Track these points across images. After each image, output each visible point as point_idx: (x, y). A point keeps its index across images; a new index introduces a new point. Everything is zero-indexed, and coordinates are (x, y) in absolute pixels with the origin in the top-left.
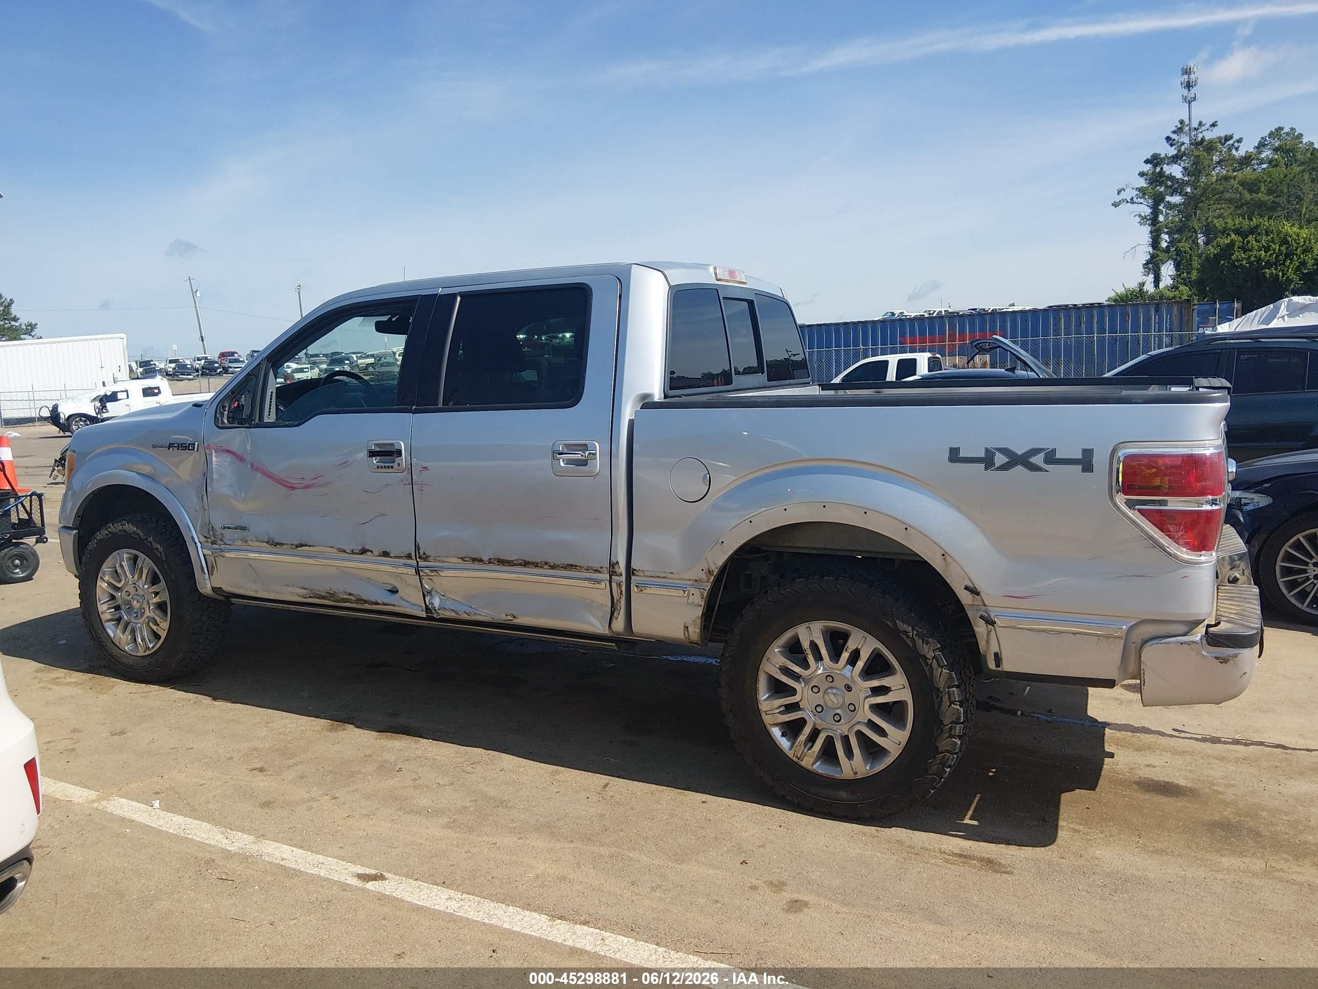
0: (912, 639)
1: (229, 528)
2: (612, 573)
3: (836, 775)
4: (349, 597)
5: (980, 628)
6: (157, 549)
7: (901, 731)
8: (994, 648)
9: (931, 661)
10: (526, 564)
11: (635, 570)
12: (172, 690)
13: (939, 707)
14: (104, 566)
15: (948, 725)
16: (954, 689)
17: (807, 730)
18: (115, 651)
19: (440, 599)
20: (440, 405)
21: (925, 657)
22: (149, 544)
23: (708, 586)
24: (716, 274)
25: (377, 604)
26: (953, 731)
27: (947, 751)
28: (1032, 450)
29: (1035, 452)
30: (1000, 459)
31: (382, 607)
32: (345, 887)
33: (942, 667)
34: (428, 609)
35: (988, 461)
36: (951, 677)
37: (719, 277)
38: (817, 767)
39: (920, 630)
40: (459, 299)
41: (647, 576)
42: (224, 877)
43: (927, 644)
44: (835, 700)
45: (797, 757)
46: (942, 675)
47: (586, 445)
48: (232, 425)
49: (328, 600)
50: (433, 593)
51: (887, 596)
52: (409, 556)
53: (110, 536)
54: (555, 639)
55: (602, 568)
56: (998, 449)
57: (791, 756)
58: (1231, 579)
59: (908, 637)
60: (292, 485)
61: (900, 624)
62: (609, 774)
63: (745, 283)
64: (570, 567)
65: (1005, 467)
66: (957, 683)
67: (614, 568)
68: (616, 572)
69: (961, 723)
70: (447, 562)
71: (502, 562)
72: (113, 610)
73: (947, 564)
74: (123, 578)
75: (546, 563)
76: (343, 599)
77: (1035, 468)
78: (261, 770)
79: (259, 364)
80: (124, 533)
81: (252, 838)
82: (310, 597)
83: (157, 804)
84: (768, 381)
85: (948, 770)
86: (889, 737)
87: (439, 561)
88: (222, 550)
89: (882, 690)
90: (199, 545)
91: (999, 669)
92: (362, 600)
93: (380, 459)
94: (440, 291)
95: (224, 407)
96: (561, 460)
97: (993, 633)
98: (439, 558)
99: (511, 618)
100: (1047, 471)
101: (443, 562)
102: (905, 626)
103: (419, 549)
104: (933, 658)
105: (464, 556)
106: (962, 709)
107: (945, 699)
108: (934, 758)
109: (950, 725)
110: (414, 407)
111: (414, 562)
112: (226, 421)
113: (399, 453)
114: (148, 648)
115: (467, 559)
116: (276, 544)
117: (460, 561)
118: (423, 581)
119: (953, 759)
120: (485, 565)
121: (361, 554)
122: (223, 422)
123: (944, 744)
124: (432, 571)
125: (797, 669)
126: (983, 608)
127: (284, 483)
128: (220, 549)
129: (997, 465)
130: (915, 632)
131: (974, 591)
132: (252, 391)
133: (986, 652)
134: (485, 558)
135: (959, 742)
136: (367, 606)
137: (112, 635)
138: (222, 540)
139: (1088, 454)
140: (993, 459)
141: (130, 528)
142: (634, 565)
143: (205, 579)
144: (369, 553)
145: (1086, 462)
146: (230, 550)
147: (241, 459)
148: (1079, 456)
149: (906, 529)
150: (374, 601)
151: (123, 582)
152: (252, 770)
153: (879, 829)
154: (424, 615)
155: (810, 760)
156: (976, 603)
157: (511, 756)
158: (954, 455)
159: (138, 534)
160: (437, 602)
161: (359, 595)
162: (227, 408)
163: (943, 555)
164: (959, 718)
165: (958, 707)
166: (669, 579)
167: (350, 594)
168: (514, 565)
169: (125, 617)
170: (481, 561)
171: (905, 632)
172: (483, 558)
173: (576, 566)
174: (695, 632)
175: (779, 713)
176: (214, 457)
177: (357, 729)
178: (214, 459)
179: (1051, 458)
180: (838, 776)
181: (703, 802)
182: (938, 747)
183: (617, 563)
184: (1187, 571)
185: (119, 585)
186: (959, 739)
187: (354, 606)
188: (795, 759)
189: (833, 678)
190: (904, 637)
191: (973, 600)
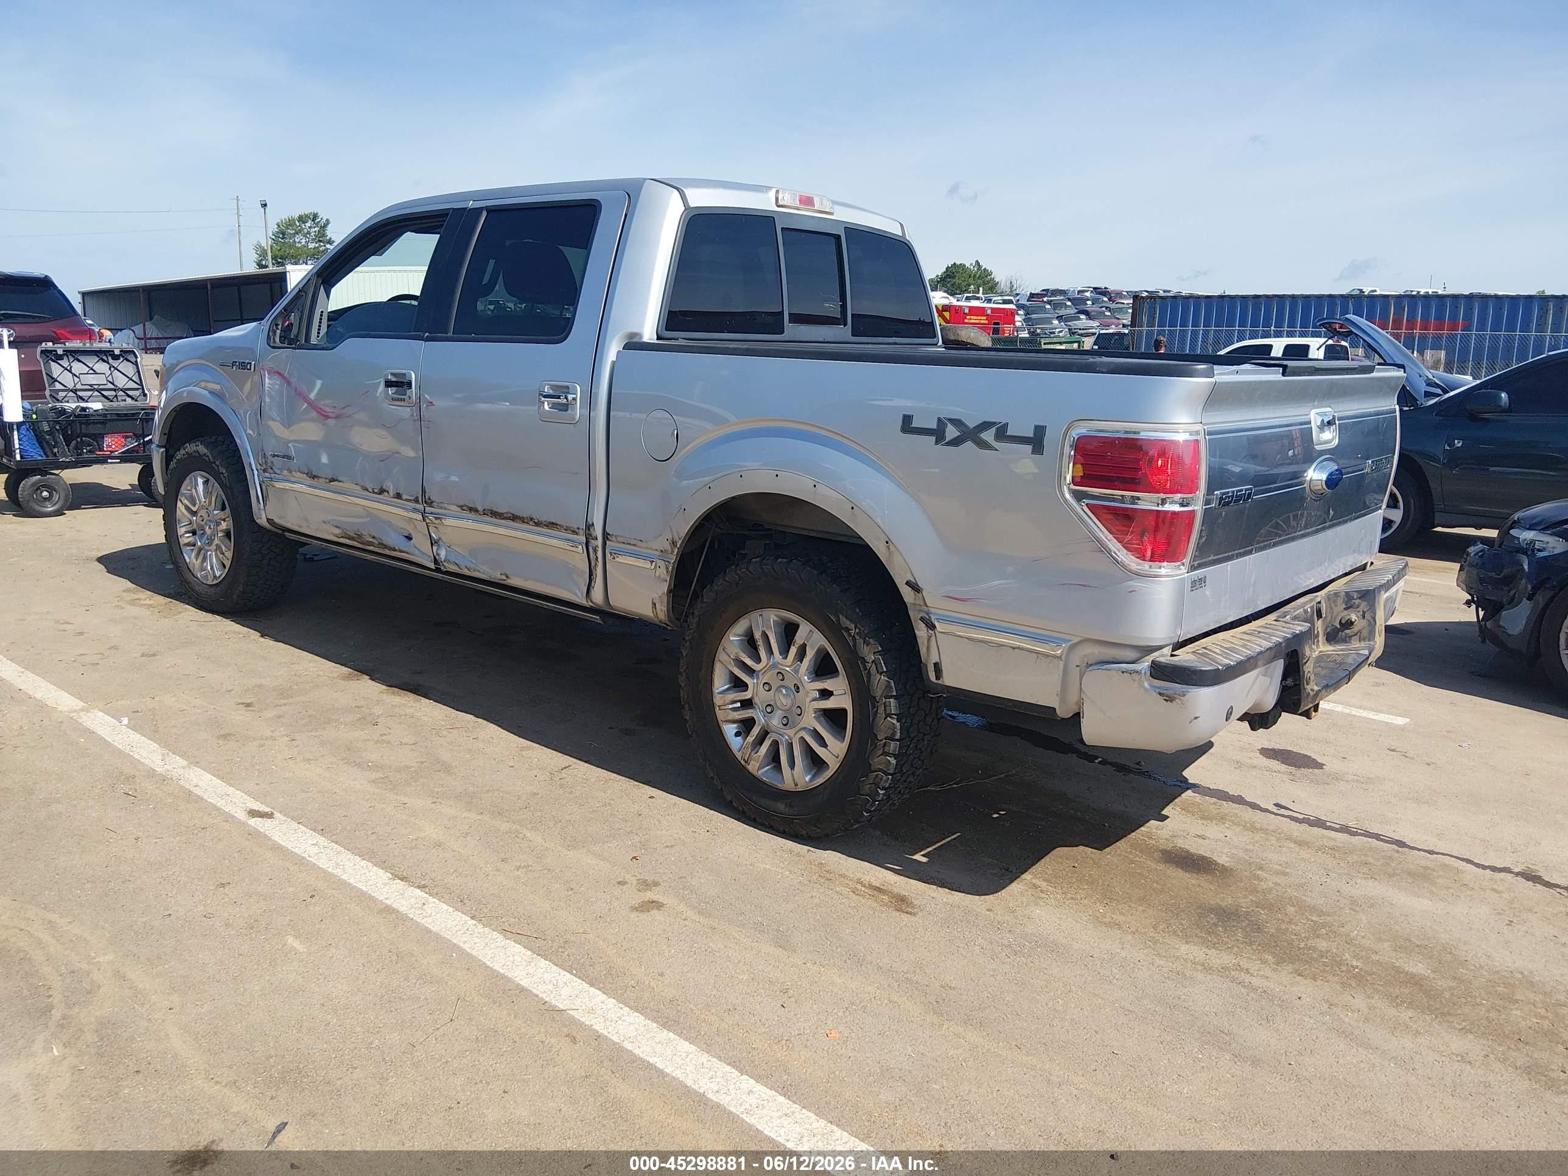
0: (854, 639)
1: (278, 456)
2: (589, 537)
3: (779, 785)
4: (371, 540)
5: (921, 631)
6: (222, 473)
7: (839, 743)
8: (934, 658)
9: (870, 665)
10: (514, 518)
11: (609, 534)
12: (233, 623)
13: (874, 718)
14: (182, 489)
15: (881, 740)
16: (892, 700)
17: (755, 731)
18: (189, 577)
19: (446, 551)
20: (450, 334)
21: (864, 661)
22: (216, 468)
23: (673, 558)
24: (777, 199)
25: (395, 550)
26: (886, 748)
27: (880, 770)
28: (985, 422)
29: (986, 426)
30: (951, 432)
31: (399, 553)
32: (229, 818)
33: (881, 674)
34: (436, 561)
35: (938, 434)
36: (888, 686)
37: (780, 203)
38: (763, 774)
39: (863, 629)
40: (485, 214)
41: (620, 542)
42: (130, 793)
43: (867, 645)
44: (784, 701)
45: (744, 760)
46: (880, 682)
47: (568, 387)
48: (283, 345)
49: (356, 541)
50: (440, 543)
51: (835, 586)
52: (416, 501)
53: (186, 456)
54: (549, 606)
55: (578, 528)
56: (951, 420)
57: (739, 759)
58: (1343, 622)
59: (850, 635)
60: (327, 414)
61: (843, 619)
62: (579, 757)
63: (831, 214)
64: (552, 525)
65: (956, 442)
66: (894, 694)
67: (589, 530)
68: (591, 535)
69: (897, 740)
70: (449, 510)
71: (495, 514)
72: (191, 535)
73: (890, 553)
74: (198, 502)
75: (532, 519)
76: (367, 541)
77: (983, 445)
78: (248, 705)
79: (309, 279)
80: (197, 454)
81: (185, 763)
82: (342, 537)
83: (125, 721)
84: (853, 335)
85: (882, 792)
86: (828, 748)
87: (441, 508)
88: (271, 479)
89: (826, 694)
90: (256, 473)
91: (940, 682)
92: (383, 544)
93: (397, 390)
94: (471, 204)
95: (277, 325)
96: (546, 403)
97: (934, 637)
98: (440, 505)
99: (505, 578)
100: (997, 450)
101: (445, 508)
102: (848, 622)
103: (425, 493)
104: (872, 662)
105: (462, 504)
106: (899, 724)
107: (881, 710)
108: (867, 776)
109: (884, 741)
110: (427, 334)
111: (420, 507)
112: (277, 340)
113: (409, 384)
114: (215, 577)
115: (464, 508)
116: (314, 477)
117: (459, 509)
118: (430, 528)
119: (887, 781)
120: (480, 516)
121: (380, 494)
122: (274, 342)
123: (877, 761)
124: (436, 518)
125: (749, 662)
126: (925, 608)
127: (319, 410)
128: (271, 478)
129: (947, 440)
130: (857, 630)
131: (915, 587)
132: (301, 309)
133: (926, 661)
134: (480, 509)
135: (893, 761)
136: (387, 552)
137: (188, 560)
138: (272, 468)
139: (1040, 431)
140: (944, 432)
141: (202, 449)
142: (607, 530)
143: (260, 509)
144: (386, 494)
145: (1036, 441)
146: (278, 480)
147: (289, 383)
148: (1030, 434)
149: (853, 508)
150: (392, 546)
151: (197, 506)
152: (239, 704)
153: (812, 849)
154: (432, 566)
155: (757, 765)
156: (917, 603)
157: (496, 727)
158: (907, 425)
159: (208, 456)
160: (443, 554)
161: (381, 539)
162: (280, 327)
163: (887, 542)
164: (894, 733)
165: (895, 721)
166: (639, 547)
167: (374, 537)
168: (504, 518)
169: (199, 544)
170: (476, 511)
171: (848, 630)
172: (479, 509)
173: (557, 525)
174: (661, 610)
175: (731, 709)
176: (267, 379)
177: (370, 682)
178: (267, 381)
179: (1002, 434)
180: (780, 786)
181: (651, 797)
182: (870, 765)
183: (593, 524)
184: (1136, 584)
185: (194, 509)
186: (895, 759)
187: (377, 550)
188: (743, 762)
189: (783, 675)
190: (845, 634)
191: (915, 599)
